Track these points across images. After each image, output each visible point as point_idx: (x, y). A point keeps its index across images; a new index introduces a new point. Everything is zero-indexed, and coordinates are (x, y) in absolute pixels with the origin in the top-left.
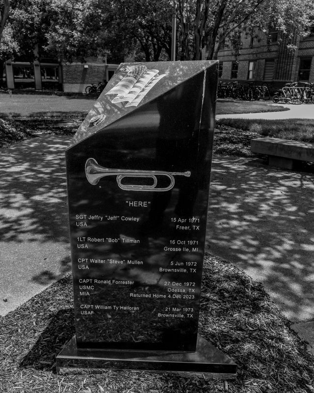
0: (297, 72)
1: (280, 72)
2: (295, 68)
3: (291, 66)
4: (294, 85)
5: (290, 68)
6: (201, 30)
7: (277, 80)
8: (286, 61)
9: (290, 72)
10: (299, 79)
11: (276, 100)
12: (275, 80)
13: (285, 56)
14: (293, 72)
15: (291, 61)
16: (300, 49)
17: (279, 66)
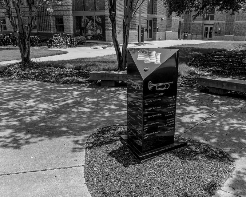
0: (55, 26)
1: (42, 26)
2: (53, 23)
3: (49, 22)
4: (59, 35)
5: (49, 23)
6: (19, 4)
7: (41, 32)
8: (45, 18)
9: (50, 26)
10: (57, 31)
11: (49, 46)
12: (39, 32)
13: (43, 15)
14: (51, 26)
15: (49, 18)
16: (54, 11)
17: (40, 22)
